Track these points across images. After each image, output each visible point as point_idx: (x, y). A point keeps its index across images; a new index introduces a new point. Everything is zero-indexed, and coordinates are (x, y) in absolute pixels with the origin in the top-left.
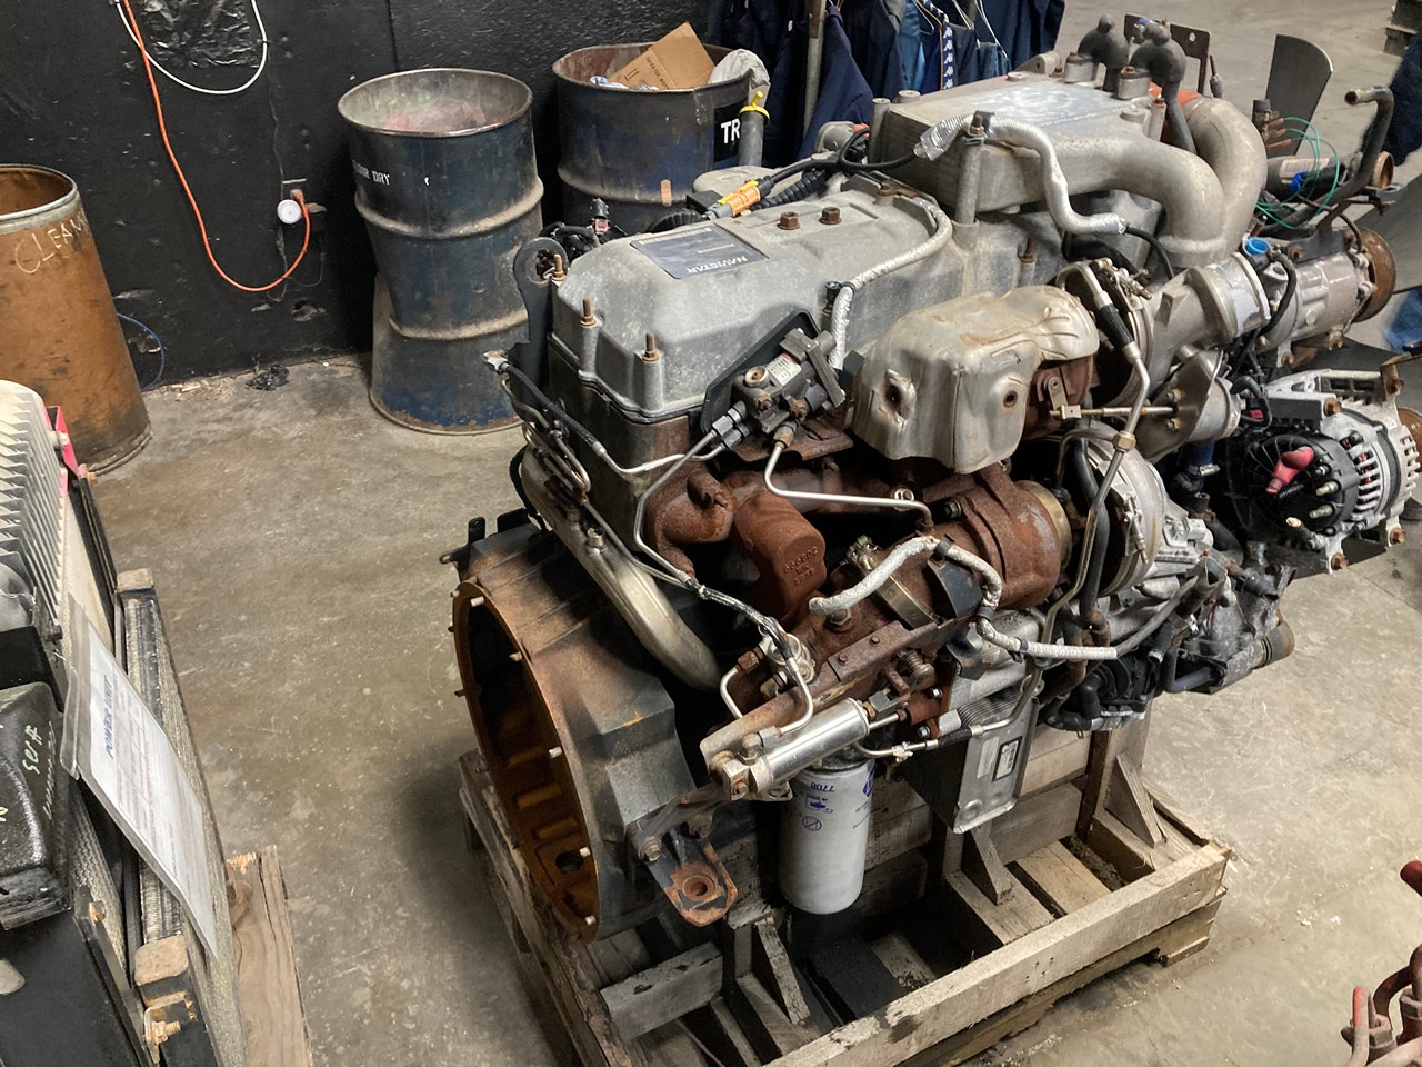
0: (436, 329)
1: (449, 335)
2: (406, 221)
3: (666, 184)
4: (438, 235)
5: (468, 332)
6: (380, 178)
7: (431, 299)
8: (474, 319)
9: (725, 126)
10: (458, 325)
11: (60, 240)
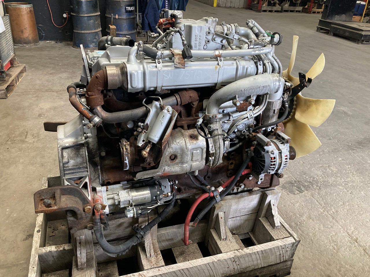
0: (78, 31)
1: (80, 32)
2: (75, 13)
3: (117, 15)
4: (78, 16)
5: (83, 32)
6: (72, 7)
7: (78, 26)
8: (84, 30)
9: (127, 7)
10: (81, 30)
11: (28, 10)
